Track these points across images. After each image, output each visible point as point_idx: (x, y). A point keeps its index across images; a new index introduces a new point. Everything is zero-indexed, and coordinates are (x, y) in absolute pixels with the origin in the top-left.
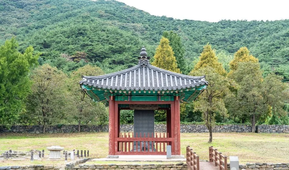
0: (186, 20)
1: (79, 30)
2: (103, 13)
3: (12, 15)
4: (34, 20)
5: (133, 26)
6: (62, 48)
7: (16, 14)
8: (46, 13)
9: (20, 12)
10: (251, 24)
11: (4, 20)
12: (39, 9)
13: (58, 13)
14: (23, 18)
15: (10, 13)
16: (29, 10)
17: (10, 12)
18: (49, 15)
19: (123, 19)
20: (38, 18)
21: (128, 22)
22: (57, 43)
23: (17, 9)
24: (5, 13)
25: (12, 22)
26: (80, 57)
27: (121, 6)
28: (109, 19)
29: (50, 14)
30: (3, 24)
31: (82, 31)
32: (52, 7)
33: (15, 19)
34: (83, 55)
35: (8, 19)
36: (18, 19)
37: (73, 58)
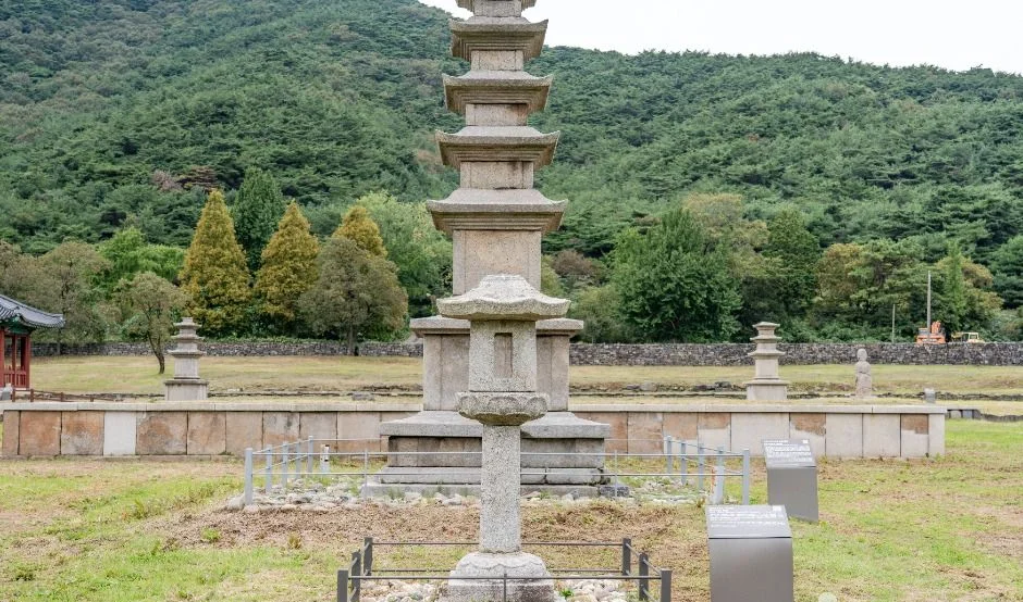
0: (563, 48)
1: (220, 106)
2: (342, 30)
3: (114, 31)
4: (167, 48)
5: (417, 68)
6: (165, 156)
7: (125, 30)
8: (202, 27)
9: (137, 22)
10: (710, 66)
11: (90, 50)
12: (188, 11)
13: (234, 27)
14: (141, 41)
15: (108, 27)
16: (163, 16)
17: (109, 23)
18: (208, 31)
19: (395, 48)
20: (179, 42)
21: (408, 56)
22: (157, 142)
23: (130, 13)
24: (94, 28)
25: (111, 55)
26: (197, 178)
27: (399, 8)
28: (355, 48)
29: (213, 31)
30: (85, 61)
31: (224, 109)
32: (219, 10)
33: (117, 44)
34: (207, 173)
35: (99, 45)
36: (128, 43)
37: (183, 182)
